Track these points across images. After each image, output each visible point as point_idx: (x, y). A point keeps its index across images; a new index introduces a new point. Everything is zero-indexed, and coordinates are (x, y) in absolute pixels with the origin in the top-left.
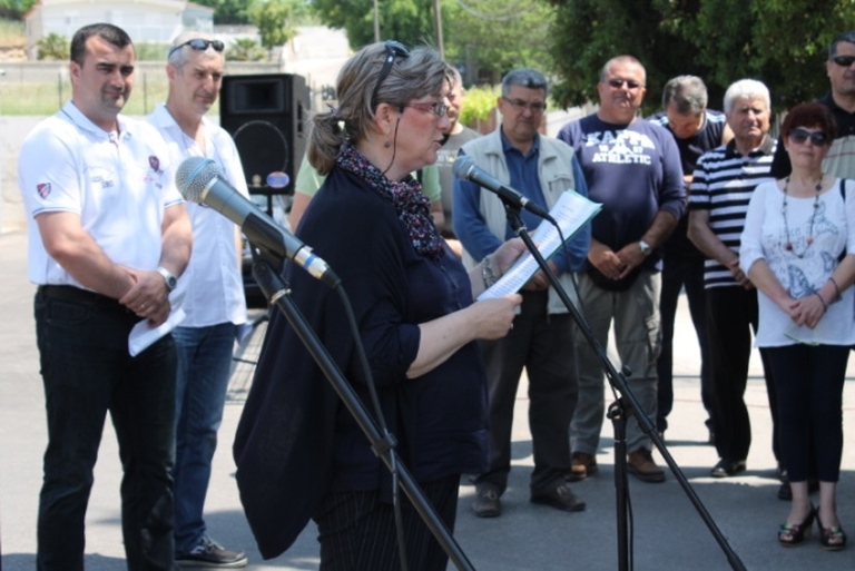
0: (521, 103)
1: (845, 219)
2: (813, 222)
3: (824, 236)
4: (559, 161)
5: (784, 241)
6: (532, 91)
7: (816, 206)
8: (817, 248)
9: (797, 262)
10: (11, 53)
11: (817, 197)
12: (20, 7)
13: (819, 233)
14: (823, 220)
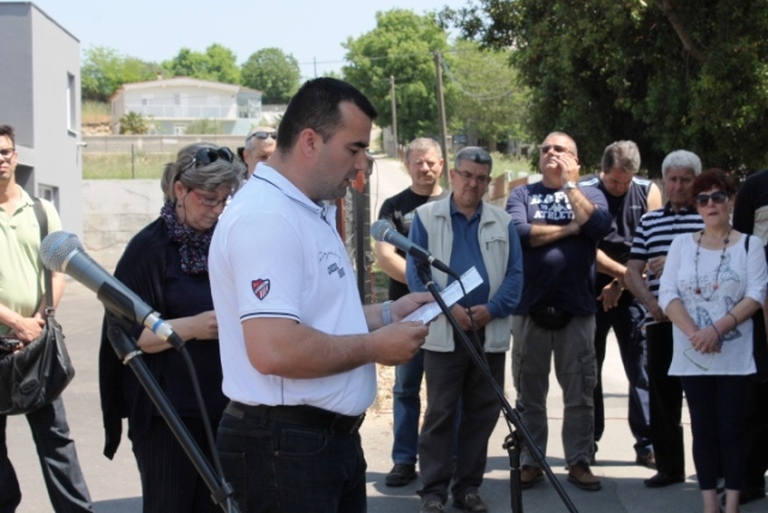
0: (469, 175)
1: (746, 269)
2: (719, 271)
3: (727, 284)
4: (497, 226)
5: (694, 286)
6: (478, 165)
7: (723, 257)
8: (721, 293)
9: (704, 304)
10: (98, 128)
11: (724, 250)
12: (107, 91)
13: (723, 281)
14: (728, 269)
